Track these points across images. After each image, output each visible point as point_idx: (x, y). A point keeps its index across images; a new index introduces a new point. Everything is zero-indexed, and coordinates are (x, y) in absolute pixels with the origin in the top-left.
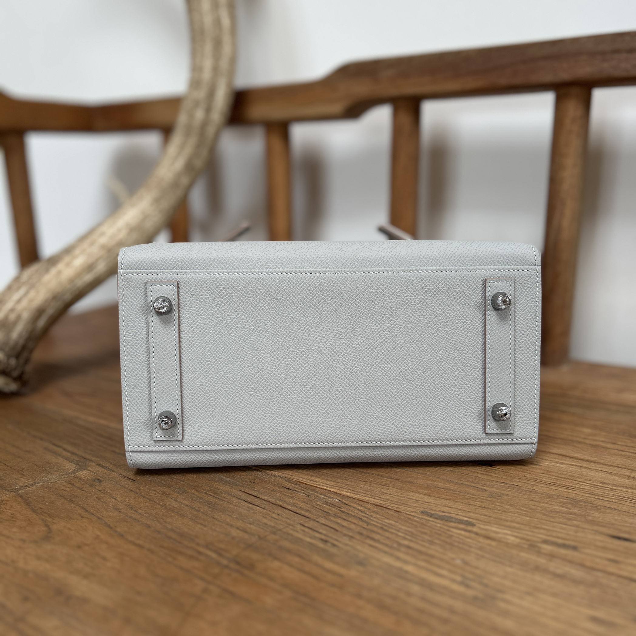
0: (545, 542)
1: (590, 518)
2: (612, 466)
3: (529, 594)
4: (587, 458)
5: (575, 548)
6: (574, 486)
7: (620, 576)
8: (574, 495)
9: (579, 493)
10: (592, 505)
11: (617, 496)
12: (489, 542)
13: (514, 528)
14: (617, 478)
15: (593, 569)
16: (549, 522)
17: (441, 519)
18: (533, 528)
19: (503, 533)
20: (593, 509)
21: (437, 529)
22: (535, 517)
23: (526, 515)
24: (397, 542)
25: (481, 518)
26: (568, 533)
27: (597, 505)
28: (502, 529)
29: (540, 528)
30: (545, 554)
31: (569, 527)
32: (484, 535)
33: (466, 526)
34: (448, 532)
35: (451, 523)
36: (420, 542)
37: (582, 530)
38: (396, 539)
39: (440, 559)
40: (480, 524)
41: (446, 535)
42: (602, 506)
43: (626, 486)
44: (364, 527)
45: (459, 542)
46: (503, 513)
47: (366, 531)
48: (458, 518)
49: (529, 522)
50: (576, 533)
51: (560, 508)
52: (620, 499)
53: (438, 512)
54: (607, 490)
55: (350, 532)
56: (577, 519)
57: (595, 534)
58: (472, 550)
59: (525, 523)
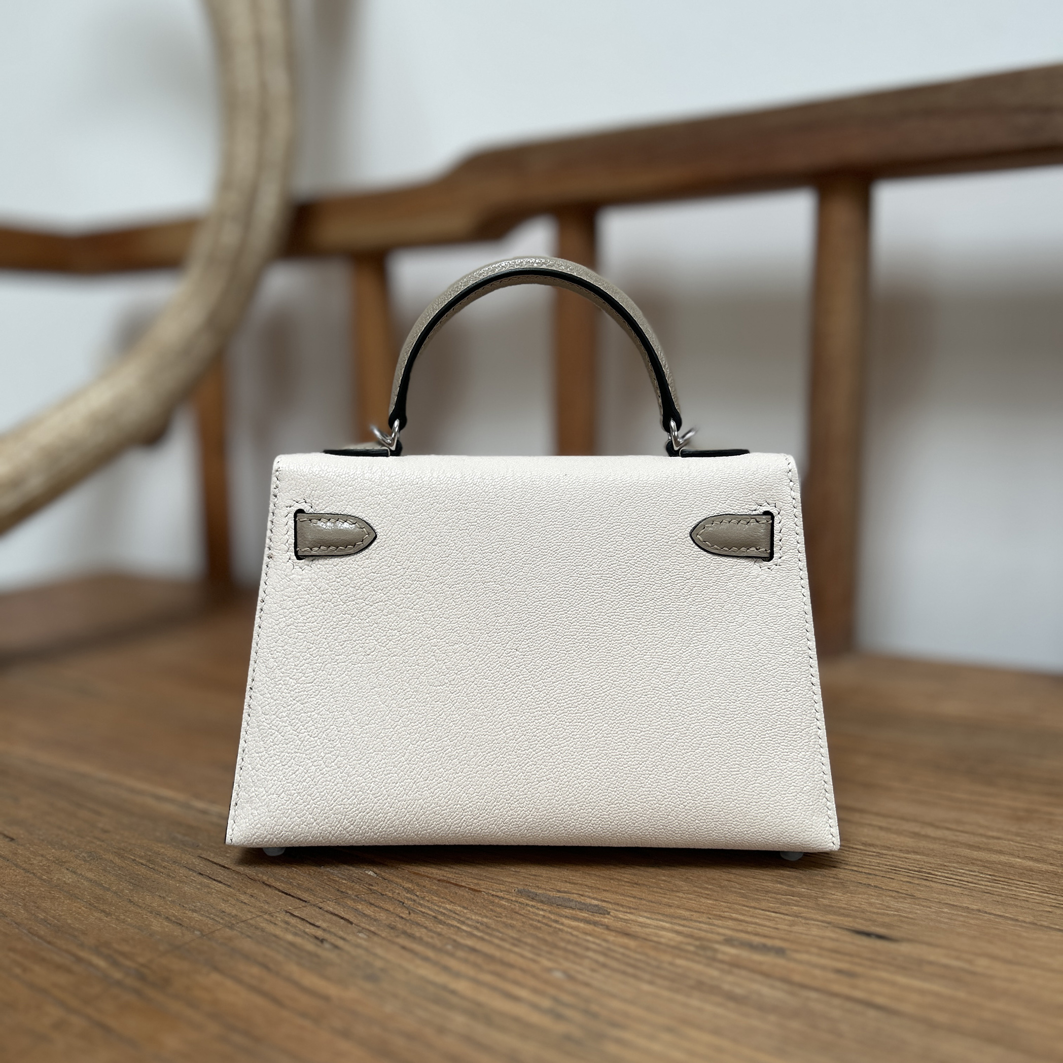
0: (729, 941)
1: (826, 902)
3: (670, 1030)
5: (780, 952)
7: (849, 998)
10: (835, 880)
11: (886, 865)
12: (625, 940)
13: (679, 918)
16: (747, 909)
17: (550, 902)
18: (714, 919)
19: (657, 926)
20: (834, 887)
21: (536, 920)
22: (724, 900)
23: (708, 897)
24: (455, 941)
25: (623, 901)
26: (776, 926)
27: (844, 880)
28: (657, 920)
29: (727, 918)
30: (722, 962)
31: (782, 916)
32: (619, 930)
33: (592, 915)
34: (555, 925)
35: (566, 910)
36: (496, 941)
37: (803, 921)
38: (455, 937)
39: (523, 970)
40: (622, 911)
41: (551, 930)
42: (854, 881)
43: (907, 849)
44: (404, 916)
45: (569, 942)
46: (668, 893)
47: (404, 922)
48: (583, 901)
49: (711, 908)
50: (790, 926)
51: (774, 885)
52: (890, 870)
53: (550, 891)
54: (870, 855)
55: (374, 925)
56: (800, 904)
57: (827, 927)
58: (590, 954)
59: (702, 910)
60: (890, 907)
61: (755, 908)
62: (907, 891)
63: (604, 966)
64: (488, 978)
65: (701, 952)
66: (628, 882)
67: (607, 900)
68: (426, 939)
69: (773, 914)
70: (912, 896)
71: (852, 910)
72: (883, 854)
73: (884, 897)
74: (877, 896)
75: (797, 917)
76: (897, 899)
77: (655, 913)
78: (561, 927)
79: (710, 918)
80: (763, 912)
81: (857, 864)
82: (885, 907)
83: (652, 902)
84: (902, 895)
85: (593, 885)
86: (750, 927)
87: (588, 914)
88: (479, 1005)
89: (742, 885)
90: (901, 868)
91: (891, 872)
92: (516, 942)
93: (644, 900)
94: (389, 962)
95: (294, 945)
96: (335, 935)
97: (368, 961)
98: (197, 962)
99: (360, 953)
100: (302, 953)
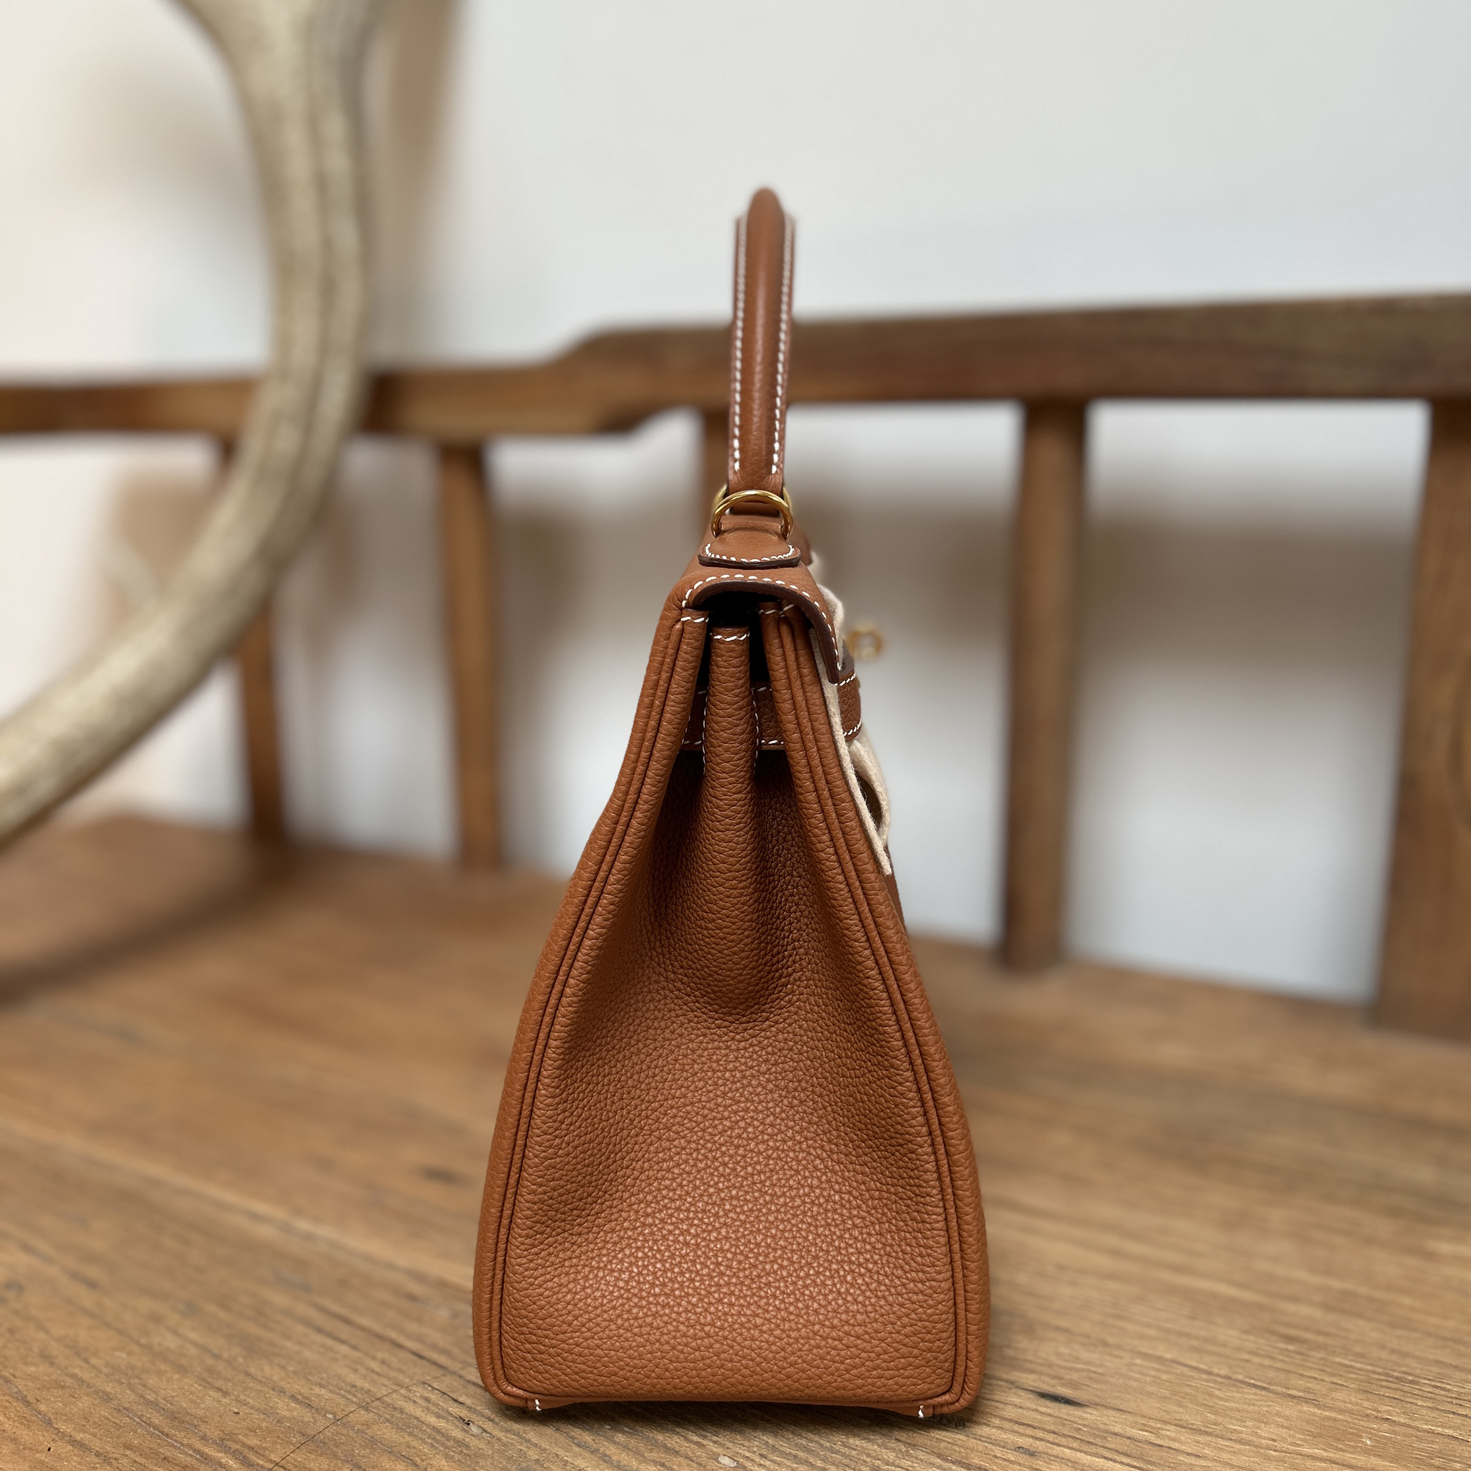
39: (687, 1457)
60: (1077, 1358)
62: (1099, 1335)
71: (1039, 1364)
73: (1073, 1345)
74: (1066, 1343)
76: (1087, 1347)
82: (1073, 1359)
84: (1093, 1341)
94: (545, 1450)
95: (437, 1430)
96: (483, 1416)
97: (521, 1450)
98: (335, 1456)
99: (512, 1439)
100: (448, 1440)
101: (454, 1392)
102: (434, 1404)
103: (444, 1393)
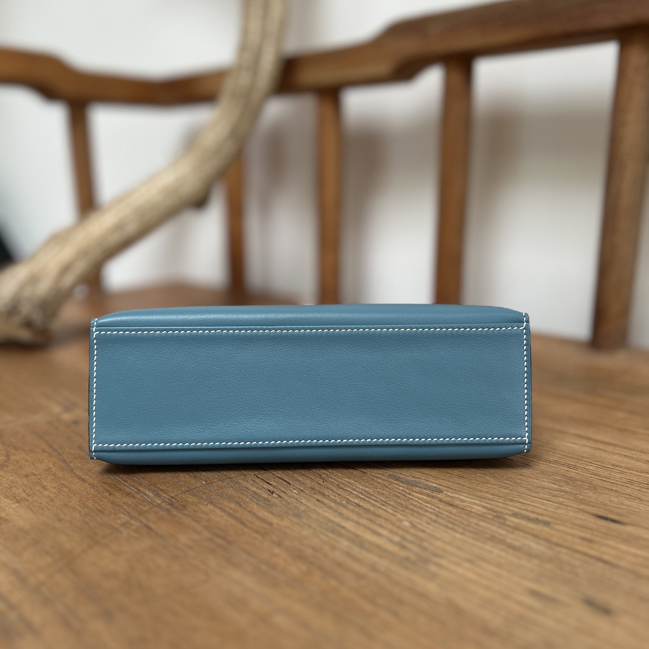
0: (515, 515)
1: (581, 497)
2: (634, 450)
3: (470, 561)
4: (608, 440)
5: (547, 524)
6: (578, 465)
7: (585, 554)
8: (573, 474)
9: (581, 473)
10: (590, 485)
11: (626, 479)
12: (450, 508)
13: (486, 498)
14: (635, 462)
15: (558, 545)
16: (530, 497)
17: (408, 483)
18: (507, 501)
19: (471, 502)
20: (588, 489)
21: (398, 492)
22: (515, 491)
23: (506, 488)
24: (348, 499)
25: (452, 486)
26: (546, 509)
27: (595, 485)
28: (471, 498)
29: (516, 501)
30: (508, 526)
31: (551, 503)
32: (447, 502)
33: (432, 492)
34: (408, 496)
35: (416, 488)
36: (372, 502)
37: (565, 507)
38: (348, 497)
39: (386, 519)
40: (449, 492)
41: (406, 498)
42: (602, 487)
43: (642, 470)
44: (320, 482)
45: (416, 506)
46: (481, 484)
47: (320, 486)
48: (427, 484)
49: (507, 494)
50: (556, 509)
51: (550, 485)
52: (627, 482)
53: (408, 476)
54: (616, 472)
55: (302, 486)
56: (564, 497)
57: (579, 512)
58: (428, 514)
59: (501, 495)
60: (623, 504)
61: (535, 497)
62: (637, 495)
63: (435, 521)
64: (364, 521)
65: (496, 519)
66: (457, 476)
67: (442, 484)
68: (331, 496)
69: (546, 502)
70: (640, 499)
71: (598, 504)
72: (625, 472)
73: (620, 498)
74: (616, 497)
75: (561, 504)
76: (629, 499)
77: (471, 495)
78: (412, 497)
79: (505, 501)
80: (540, 500)
81: (606, 477)
82: (620, 504)
83: (470, 488)
84: (633, 497)
85: (435, 475)
86: (530, 508)
87: (429, 491)
88: (357, 536)
89: (528, 483)
90: (635, 481)
91: (628, 483)
92: (384, 503)
93: (465, 486)
94: (309, 507)
95: (256, 494)
96: (280, 490)
97: (296, 506)
98: (202, 498)
99: (293, 501)
100: (260, 498)
101: (268, 480)
102: (256, 483)
103: (263, 480)
